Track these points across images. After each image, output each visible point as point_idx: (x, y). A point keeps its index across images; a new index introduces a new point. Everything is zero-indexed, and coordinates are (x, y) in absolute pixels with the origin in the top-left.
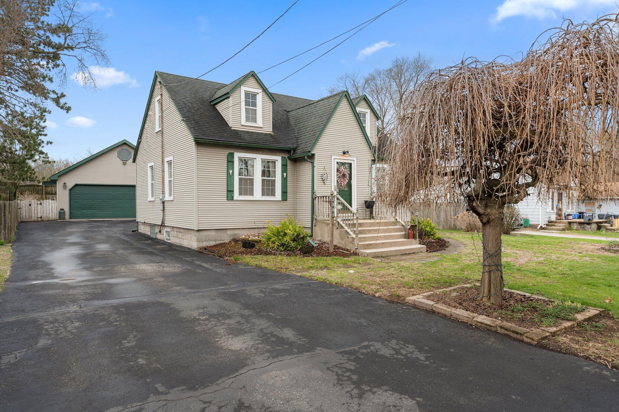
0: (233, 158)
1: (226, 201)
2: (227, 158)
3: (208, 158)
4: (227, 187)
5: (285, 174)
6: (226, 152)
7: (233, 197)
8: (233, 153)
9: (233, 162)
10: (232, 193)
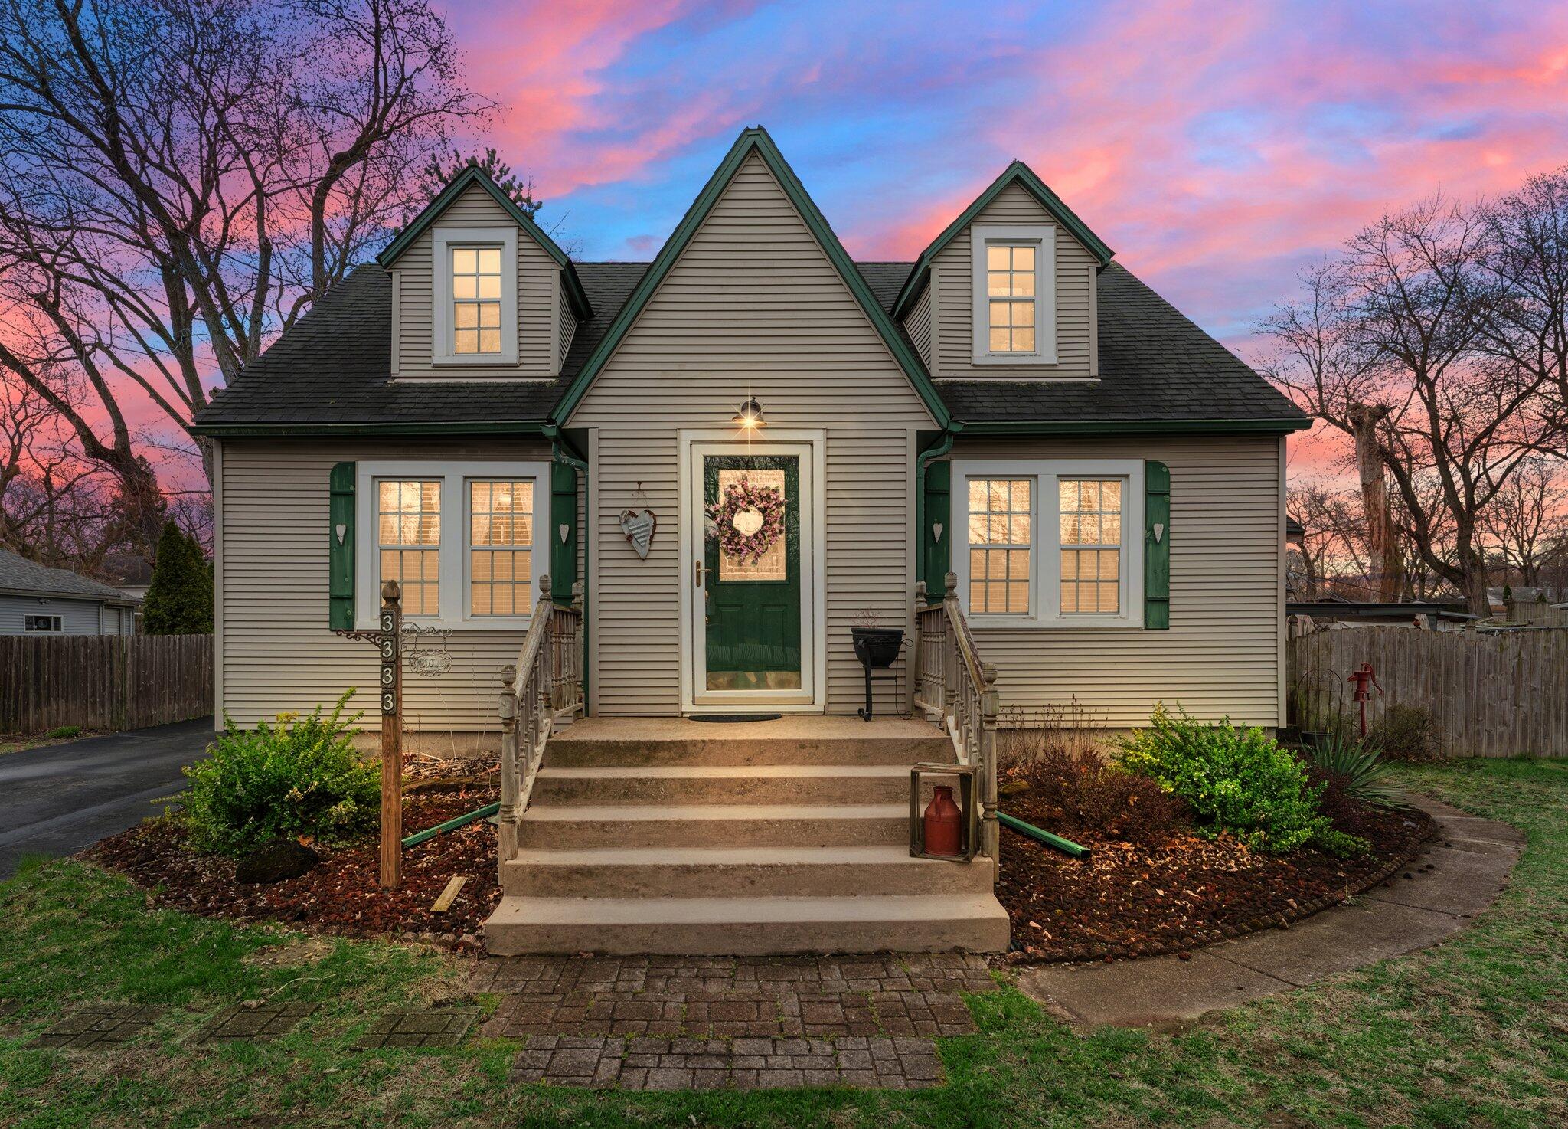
0: (353, 481)
1: (328, 632)
2: (332, 483)
3: (262, 487)
4: (331, 585)
5: (564, 530)
6: (329, 461)
7: (351, 620)
8: (353, 465)
9: (352, 495)
10: (347, 604)
